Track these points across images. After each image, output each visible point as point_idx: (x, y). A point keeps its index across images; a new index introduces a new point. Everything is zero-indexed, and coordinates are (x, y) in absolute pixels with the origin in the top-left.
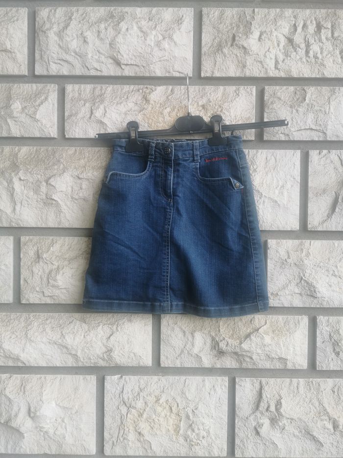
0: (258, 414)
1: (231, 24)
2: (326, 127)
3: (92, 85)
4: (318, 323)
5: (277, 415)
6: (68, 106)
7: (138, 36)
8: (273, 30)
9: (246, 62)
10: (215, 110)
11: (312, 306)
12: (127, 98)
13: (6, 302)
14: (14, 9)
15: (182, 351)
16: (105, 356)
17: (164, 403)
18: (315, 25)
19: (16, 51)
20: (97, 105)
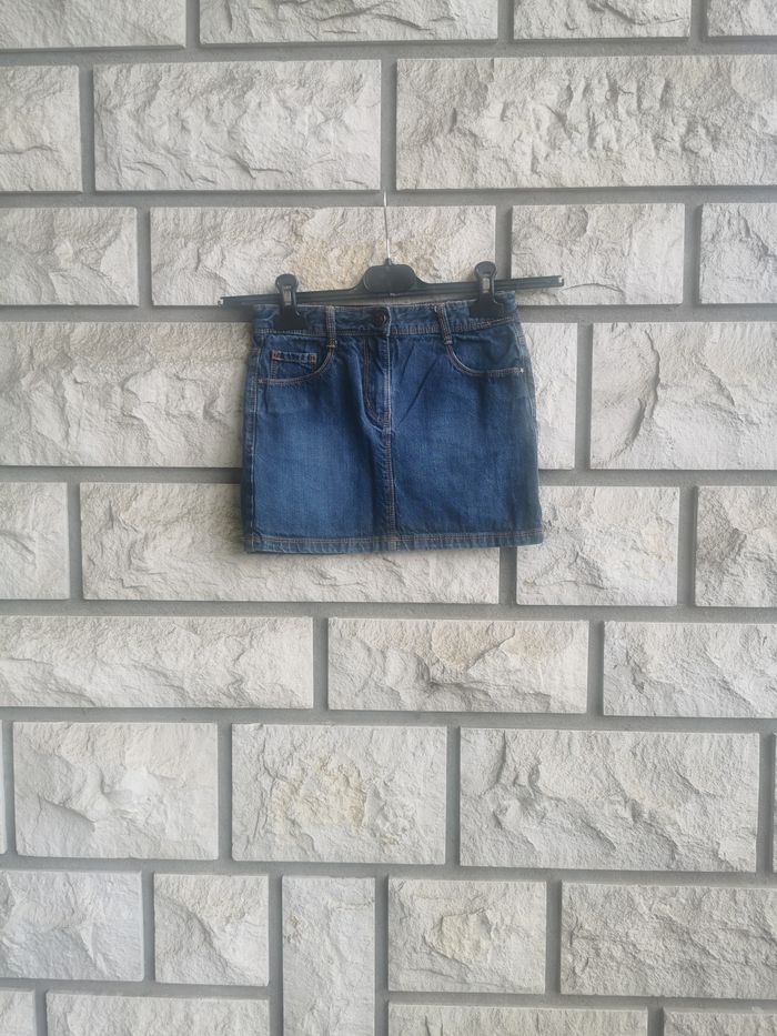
0: (499, 791)
1: (450, 90)
2: (623, 280)
3: (199, 208)
4: (607, 634)
5: (531, 791)
6: (156, 247)
7: (279, 117)
8: (529, 99)
9: (477, 162)
10: (422, 252)
11: (596, 604)
12: (262, 231)
13: (58, 598)
14: (54, 70)
15: (366, 683)
16: (232, 690)
17: (336, 771)
18: (607, 88)
19: (60, 147)
20: (208, 244)
